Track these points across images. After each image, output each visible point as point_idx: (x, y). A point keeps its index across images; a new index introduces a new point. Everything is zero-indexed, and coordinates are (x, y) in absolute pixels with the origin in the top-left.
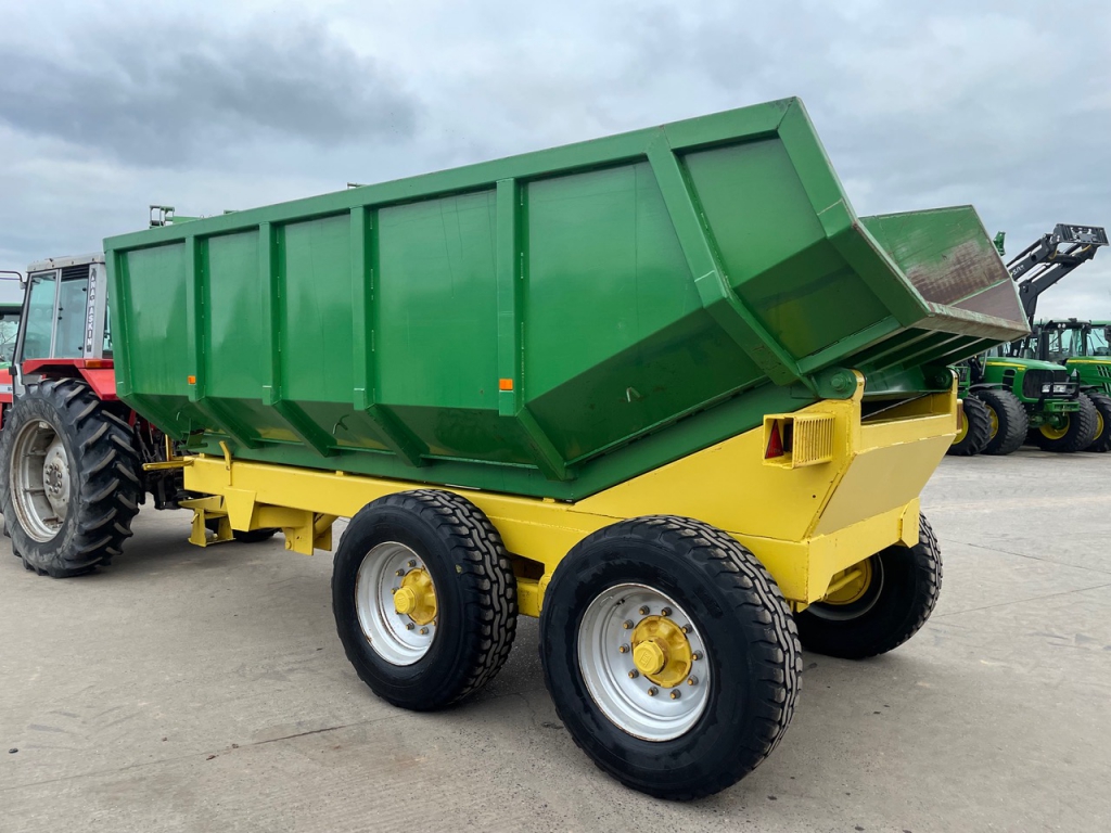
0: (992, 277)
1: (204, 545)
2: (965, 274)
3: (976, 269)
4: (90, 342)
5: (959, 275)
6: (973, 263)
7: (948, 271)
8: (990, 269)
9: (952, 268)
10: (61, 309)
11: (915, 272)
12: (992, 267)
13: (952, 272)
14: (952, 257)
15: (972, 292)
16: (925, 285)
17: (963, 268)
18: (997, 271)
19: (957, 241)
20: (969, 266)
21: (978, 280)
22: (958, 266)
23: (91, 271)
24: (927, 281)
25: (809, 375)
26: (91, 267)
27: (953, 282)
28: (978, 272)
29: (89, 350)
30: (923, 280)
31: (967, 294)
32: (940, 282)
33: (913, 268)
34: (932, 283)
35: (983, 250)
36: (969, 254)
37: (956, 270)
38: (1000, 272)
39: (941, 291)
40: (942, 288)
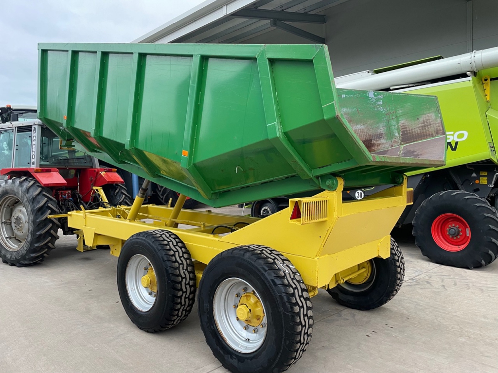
0: (437, 133)
1: (82, 251)
2: (425, 129)
3: (431, 127)
4: (33, 160)
5: (423, 129)
6: (430, 125)
7: (418, 126)
8: (437, 129)
9: (420, 125)
10: (17, 146)
11: (403, 123)
12: (438, 128)
13: (420, 127)
14: (421, 120)
15: (427, 138)
16: (407, 130)
17: (425, 126)
18: (440, 130)
19: (425, 112)
20: (428, 126)
21: (431, 133)
22: (423, 125)
23: (33, 129)
24: (408, 129)
25: (317, 177)
26: (33, 127)
27: (419, 132)
28: (432, 129)
29: (33, 164)
30: (406, 128)
31: (424, 139)
32: (413, 130)
33: (403, 122)
34: (409, 130)
35: (436, 119)
36: (429, 120)
37: (422, 126)
38: (442, 131)
39: (413, 135)
40: (414, 133)
